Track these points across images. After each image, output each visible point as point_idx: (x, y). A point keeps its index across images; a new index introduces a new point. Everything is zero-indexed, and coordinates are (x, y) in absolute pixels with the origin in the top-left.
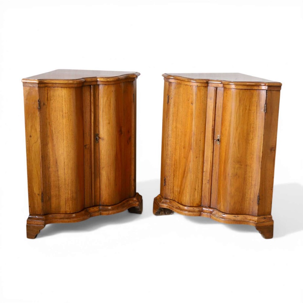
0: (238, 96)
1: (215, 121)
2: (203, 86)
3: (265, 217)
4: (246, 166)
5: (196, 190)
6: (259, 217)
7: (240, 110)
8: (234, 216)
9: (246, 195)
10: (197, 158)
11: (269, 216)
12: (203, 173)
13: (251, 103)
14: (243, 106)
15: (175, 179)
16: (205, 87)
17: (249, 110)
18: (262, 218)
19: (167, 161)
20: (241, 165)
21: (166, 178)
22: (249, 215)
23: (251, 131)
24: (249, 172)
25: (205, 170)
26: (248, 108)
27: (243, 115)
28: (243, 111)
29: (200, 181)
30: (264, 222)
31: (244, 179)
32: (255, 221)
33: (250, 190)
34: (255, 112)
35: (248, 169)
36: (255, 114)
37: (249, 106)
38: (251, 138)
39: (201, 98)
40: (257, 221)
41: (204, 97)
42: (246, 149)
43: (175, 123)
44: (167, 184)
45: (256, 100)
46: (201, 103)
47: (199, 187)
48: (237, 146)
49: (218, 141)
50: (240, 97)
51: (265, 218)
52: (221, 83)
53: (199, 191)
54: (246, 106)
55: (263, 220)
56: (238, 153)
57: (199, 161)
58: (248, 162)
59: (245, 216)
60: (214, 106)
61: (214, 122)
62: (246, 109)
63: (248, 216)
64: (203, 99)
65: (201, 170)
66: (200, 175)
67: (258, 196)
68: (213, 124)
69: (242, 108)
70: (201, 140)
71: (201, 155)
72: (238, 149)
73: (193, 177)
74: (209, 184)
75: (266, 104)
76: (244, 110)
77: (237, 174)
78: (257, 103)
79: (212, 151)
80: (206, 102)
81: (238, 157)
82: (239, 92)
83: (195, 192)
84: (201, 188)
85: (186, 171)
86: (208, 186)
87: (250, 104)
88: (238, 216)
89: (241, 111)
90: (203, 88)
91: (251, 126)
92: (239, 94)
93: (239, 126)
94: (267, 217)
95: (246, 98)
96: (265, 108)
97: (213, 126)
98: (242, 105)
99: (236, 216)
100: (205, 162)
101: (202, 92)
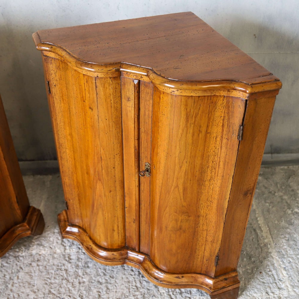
0: (183, 109)
1: (139, 139)
2: (110, 78)
3: (227, 277)
4: (199, 217)
5: (114, 231)
6: (218, 280)
7: (187, 133)
8: (177, 277)
9: (197, 252)
10: (110, 191)
11: (233, 275)
12: (125, 209)
13: (211, 120)
14: (194, 127)
15: (81, 206)
16: (114, 78)
17: (207, 132)
18: (222, 281)
19: (66, 179)
20: (189, 216)
21: (69, 201)
22: (200, 274)
23: (208, 167)
24: (203, 224)
25: (127, 205)
26: (204, 129)
27: (193, 143)
28: (193, 135)
29: (120, 220)
30: (224, 287)
31: (194, 234)
32: (210, 288)
33: (204, 246)
34: (220, 137)
35: (201, 221)
36: (218, 139)
37: (208, 126)
38: (209, 178)
39: (109, 100)
40: (214, 287)
41: (114, 98)
42: (199, 194)
43: (68, 128)
44: (72, 209)
45: (223, 115)
46: (109, 108)
47: (119, 228)
48: (181, 191)
49: (148, 171)
50: (188, 110)
51: (226, 279)
52: (146, 74)
53: (120, 232)
54: (200, 127)
55: (223, 284)
56: (182, 200)
57: (116, 196)
58: (202, 212)
59: (194, 275)
60: (136, 116)
61: (136, 141)
62: (200, 131)
63: (199, 276)
64: (112, 102)
65: (121, 207)
66: (119, 213)
67: (217, 256)
68: (136, 145)
69: (191, 131)
70: (116, 167)
71: (118, 188)
72: (184, 194)
73: (108, 216)
74: (135, 224)
75: (243, 124)
76: (196, 134)
77: (180, 229)
78: (223, 120)
79: (137, 184)
80: (119, 106)
81: (183, 206)
82: (186, 101)
83: (113, 233)
84: (122, 227)
85: (95, 205)
86: (134, 226)
87: (208, 123)
88: (183, 277)
89: (190, 136)
90: (109, 81)
91: (209, 159)
92: (186, 105)
93: (185, 161)
94: (230, 276)
95: (200, 113)
96: (241, 132)
97: (137, 148)
98: (192, 125)
99: (180, 276)
100: (126, 194)
101: (110, 89)
